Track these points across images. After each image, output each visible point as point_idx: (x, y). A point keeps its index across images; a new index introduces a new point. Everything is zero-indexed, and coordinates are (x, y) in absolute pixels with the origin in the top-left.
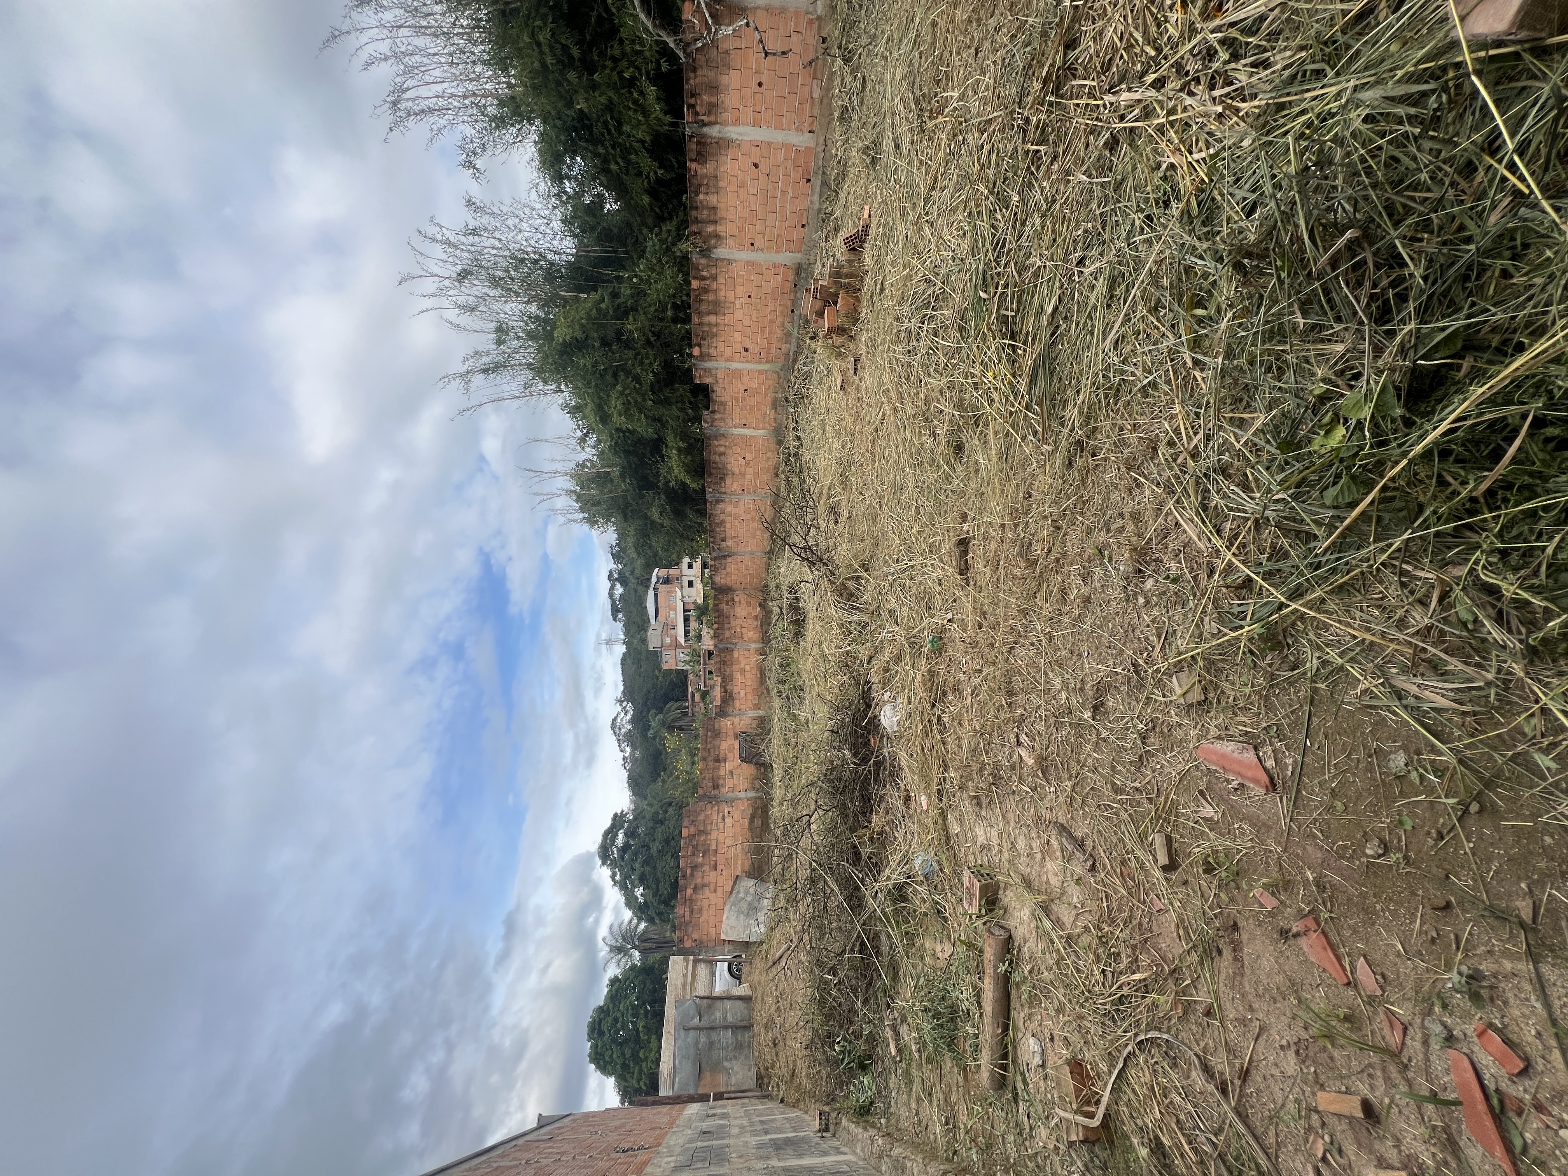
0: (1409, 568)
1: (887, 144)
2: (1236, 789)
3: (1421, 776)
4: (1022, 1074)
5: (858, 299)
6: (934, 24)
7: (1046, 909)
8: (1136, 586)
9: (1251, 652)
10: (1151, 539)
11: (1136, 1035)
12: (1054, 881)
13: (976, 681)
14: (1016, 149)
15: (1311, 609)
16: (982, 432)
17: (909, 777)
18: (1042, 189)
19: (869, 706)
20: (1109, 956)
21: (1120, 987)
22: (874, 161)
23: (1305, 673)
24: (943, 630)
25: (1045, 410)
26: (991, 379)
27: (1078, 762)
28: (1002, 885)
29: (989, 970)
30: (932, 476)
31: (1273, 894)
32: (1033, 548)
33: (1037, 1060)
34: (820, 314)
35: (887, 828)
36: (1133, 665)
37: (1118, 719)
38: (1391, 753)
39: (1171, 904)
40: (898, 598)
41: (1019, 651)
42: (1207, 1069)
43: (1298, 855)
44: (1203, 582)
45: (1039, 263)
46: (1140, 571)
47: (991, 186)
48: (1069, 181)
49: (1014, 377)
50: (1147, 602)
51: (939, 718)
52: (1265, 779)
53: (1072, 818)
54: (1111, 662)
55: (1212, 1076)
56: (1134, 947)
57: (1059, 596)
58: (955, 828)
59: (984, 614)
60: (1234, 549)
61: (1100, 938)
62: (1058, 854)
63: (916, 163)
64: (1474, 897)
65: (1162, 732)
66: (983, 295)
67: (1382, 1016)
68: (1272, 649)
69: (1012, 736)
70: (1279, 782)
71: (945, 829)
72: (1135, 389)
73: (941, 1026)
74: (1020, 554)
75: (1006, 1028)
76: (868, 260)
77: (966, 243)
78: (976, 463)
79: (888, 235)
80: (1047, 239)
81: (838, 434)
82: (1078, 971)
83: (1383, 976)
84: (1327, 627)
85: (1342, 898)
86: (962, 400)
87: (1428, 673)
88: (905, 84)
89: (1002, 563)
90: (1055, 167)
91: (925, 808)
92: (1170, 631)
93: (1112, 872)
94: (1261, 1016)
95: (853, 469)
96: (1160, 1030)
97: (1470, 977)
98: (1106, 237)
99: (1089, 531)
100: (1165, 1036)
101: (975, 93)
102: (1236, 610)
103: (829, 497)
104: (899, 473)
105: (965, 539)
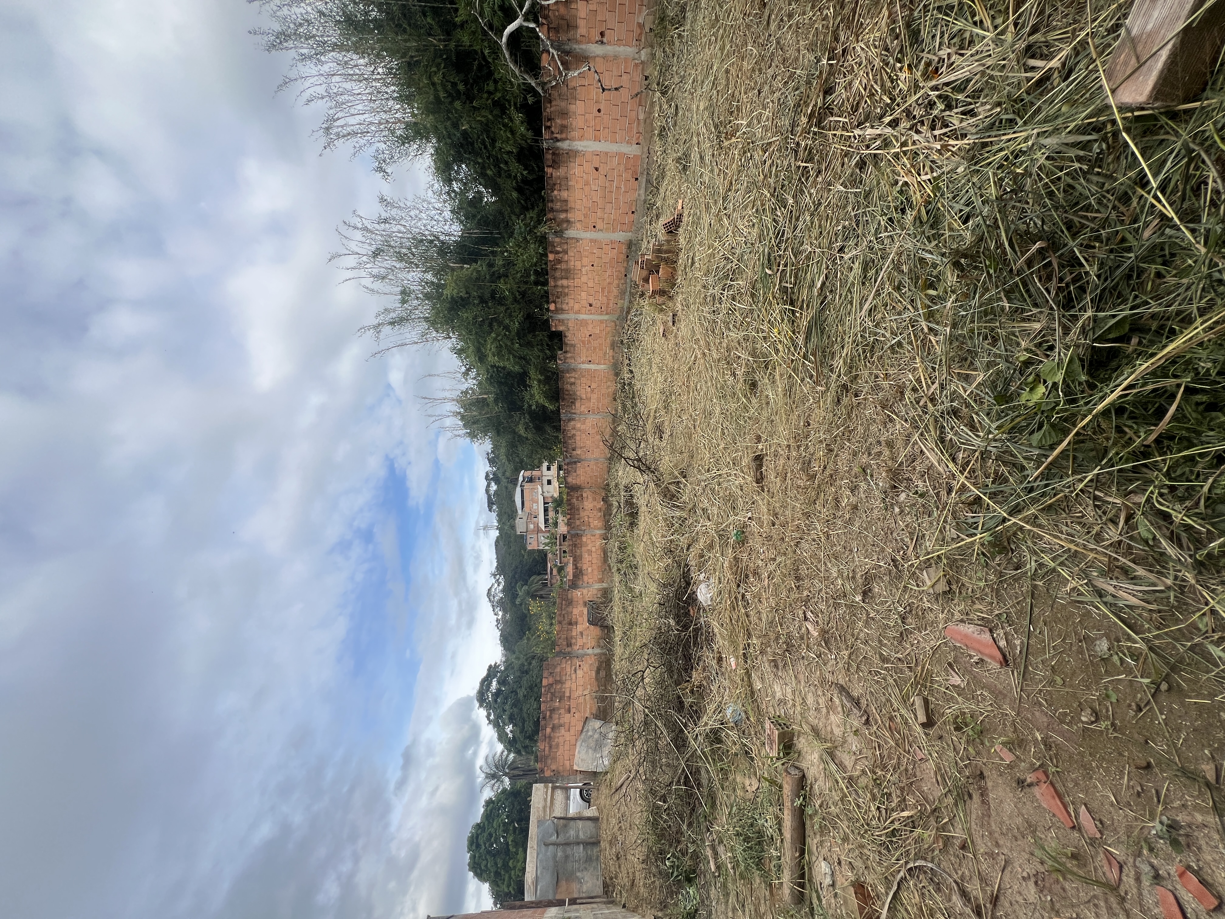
0: (1102, 495)
1: (695, 156)
2: (977, 663)
3: (1121, 659)
4: (817, 891)
5: (674, 269)
6: (727, 71)
7: (831, 754)
8: (893, 498)
9: (983, 554)
10: (902, 463)
11: (907, 863)
12: (838, 732)
13: (771, 567)
14: (790, 165)
15: (1027, 523)
16: (770, 373)
17: (721, 642)
18: (811, 195)
19: (688, 584)
20: (883, 796)
21: (892, 822)
22: (685, 168)
23: (1027, 573)
24: (745, 526)
25: (818, 360)
26: (776, 334)
27: (853, 635)
28: (796, 734)
29: (787, 804)
30: (734, 406)
31: (1010, 750)
32: (813, 465)
33: (828, 881)
34: (646, 280)
35: (705, 683)
36: (893, 560)
37: (883, 603)
38: (1096, 639)
39: (930, 754)
40: (709, 499)
41: (804, 545)
42: (964, 894)
43: (1028, 719)
44: (944, 497)
45: (810, 249)
46: (895, 487)
47: (772, 190)
48: (830, 190)
49: (794, 333)
50: (902, 512)
51: (743, 596)
52: (999, 656)
53: (849, 680)
54: (875, 558)
55: (969, 900)
56: (902, 789)
57: (833, 504)
58: (758, 685)
59: (776, 515)
60: (966, 473)
61: (875, 780)
62: (840, 709)
63: (716, 171)
64: (1169, 760)
65: (917, 614)
66: (769, 272)
67: (1102, 855)
68: (1000, 553)
69: (801, 612)
70: (1010, 658)
71: (750, 685)
72: (886, 347)
73: (750, 848)
74: (802, 469)
75: (802, 853)
76: (682, 241)
77: (755, 232)
78: (767, 396)
79: (696, 223)
80: (815, 232)
81: (661, 370)
82: (859, 807)
83: (1101, 822)
84: (1041, 538)
85: (1065, 756)
86: (754, 349)
87: (1121, 577)
88: (706, 113)
89: (789, 475)
90: (820, 179)
91: (734, 668)
92: (920, 534)
93: (882, 726)
94: (1005, 851)
95: (673, 398)
96: (925, 859)
97: (1169, 826)
98: (860, 232)
99: (855, 454)
100: (930, 865)
101: (759, 122)
102: (971, 521)
103: (655, 418)
104: (708, 402)
105: (760, 455)
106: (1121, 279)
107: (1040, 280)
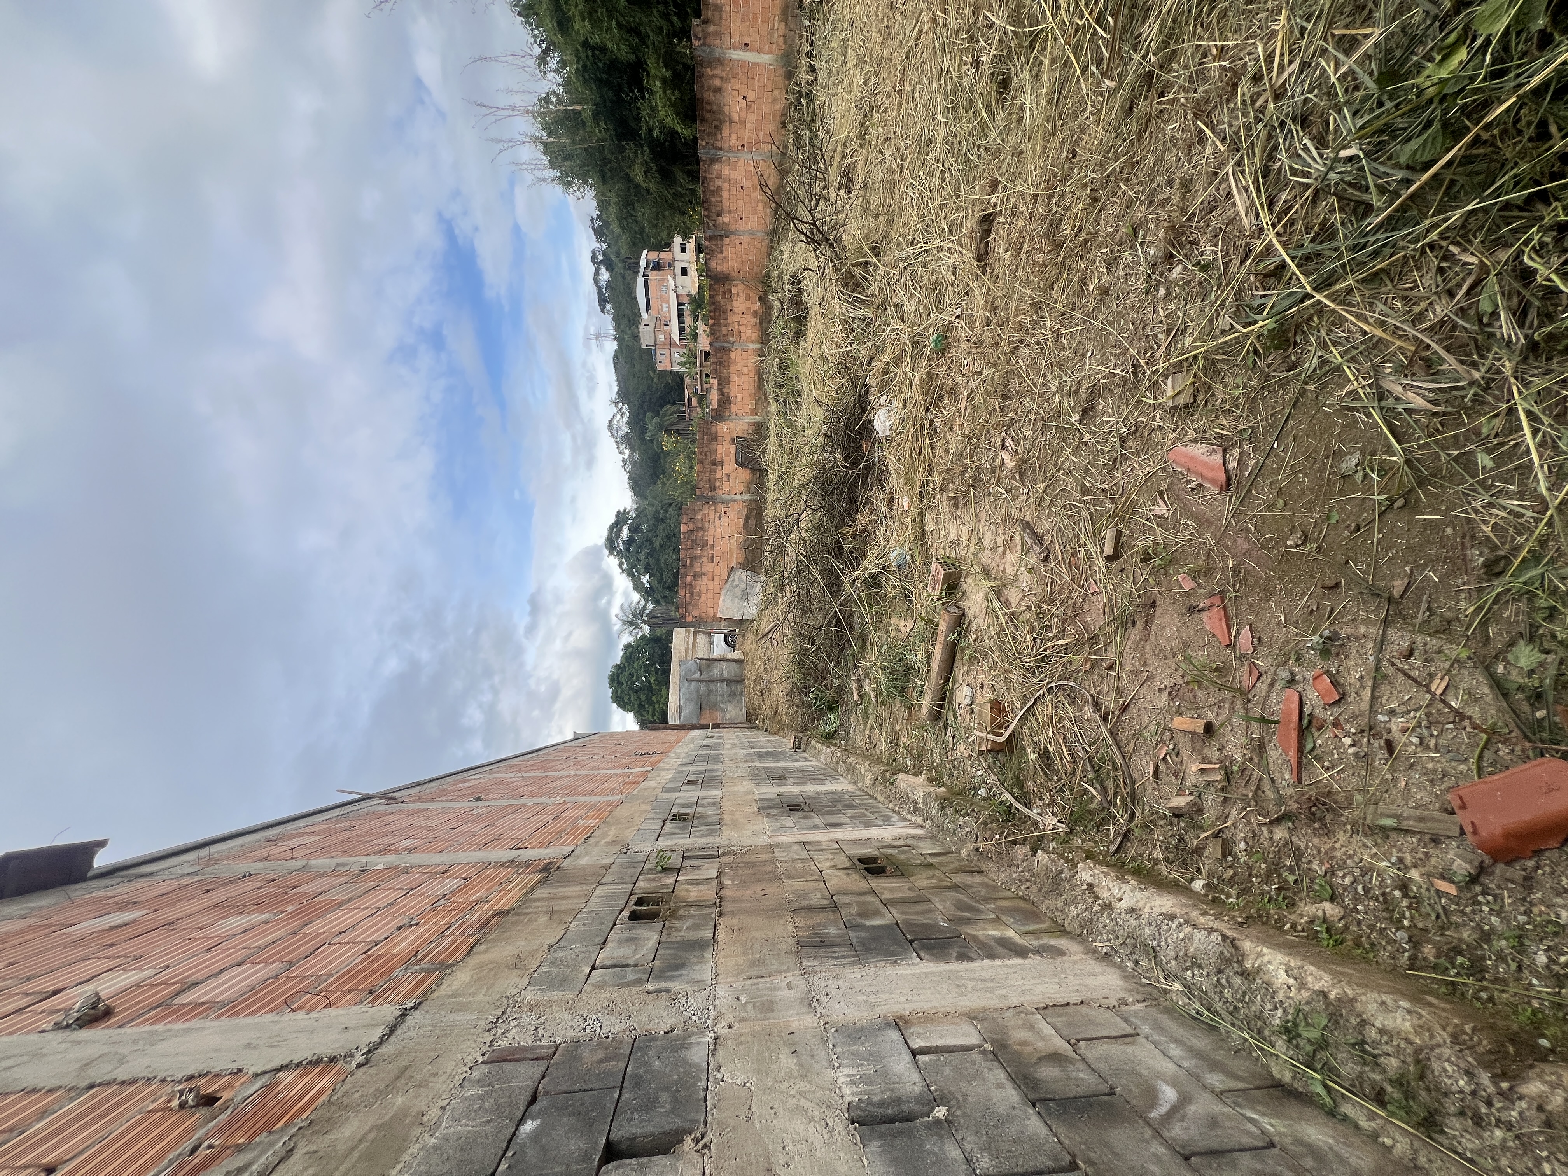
0: (1454, 249)
2: (1193, 489)
3: (1366, 475)
4: (954, 711)
7: (998, 592)
8: (1162, 273)
9: (1256, 352)
10: (1194, 214)
11: (1048, 683)
12: (1010, 570)
13: (973, 384)
15: (1333, 301)
16: (1036, 58)
17: (894, 481)
19: (864, 410)
20: (1042, 628)
21: (1045, 650)
23: (1300, 374)
24: (950, 327)
25: (1120, 24)
27: (1056, 465)
28: (964, 573)
29: (941, 638)
30: (967, 127)
31: (1194, 579)
32: (1063, 226)
33: (968, 701)
35: (870, 527)
36: (1134, 366)
37: (1103, 423)
38: (1348, 454)
39: (1105, 587)
40: (907, 289)
41: (1024, 351)
42: (1097, 705)
43: (1227, 547)
44: (1233, 269)
46: (1172, 256)
50: (1168, 294)
51: (932, 421)
52: (1222, 477)
53: (1038, 517)
54: (1111, 364)
55: (1099, 710)
56: (1064, 621)
57: (1077, 287)
58: (930, 526)
59: (994, 309)
60: (1279, 227)
61: (1038, 614)
62: (1019, 547)
64: (1362, 579)
65: (1142, 436)
67: (1246, 667)
68: (1277, 348)
69: (999, 440)
70: (1234, 481)
71: (922, 527)
73: (896, 679)
74: (1047, 235)
75: (947, 680)
78: (1022, 107)
81: (861, 61)
82: (1014, 639)
83: (1259, 639)
84: (1342, 320)
85: (1251, 580)
87: (1420, 373)
89: (1025, 246)
91: (906, 508)
92: (1182, 327)
93: (1061, 562)
94: (1151, 669)
95: (875, 115)
96: (1068, 680)
97: (1328, 638)
99: (1129, 204)
100: (1071, 684)
102: (1255, 304)
103: (844, 157)
104: (928, 121)
105: (990, 214)
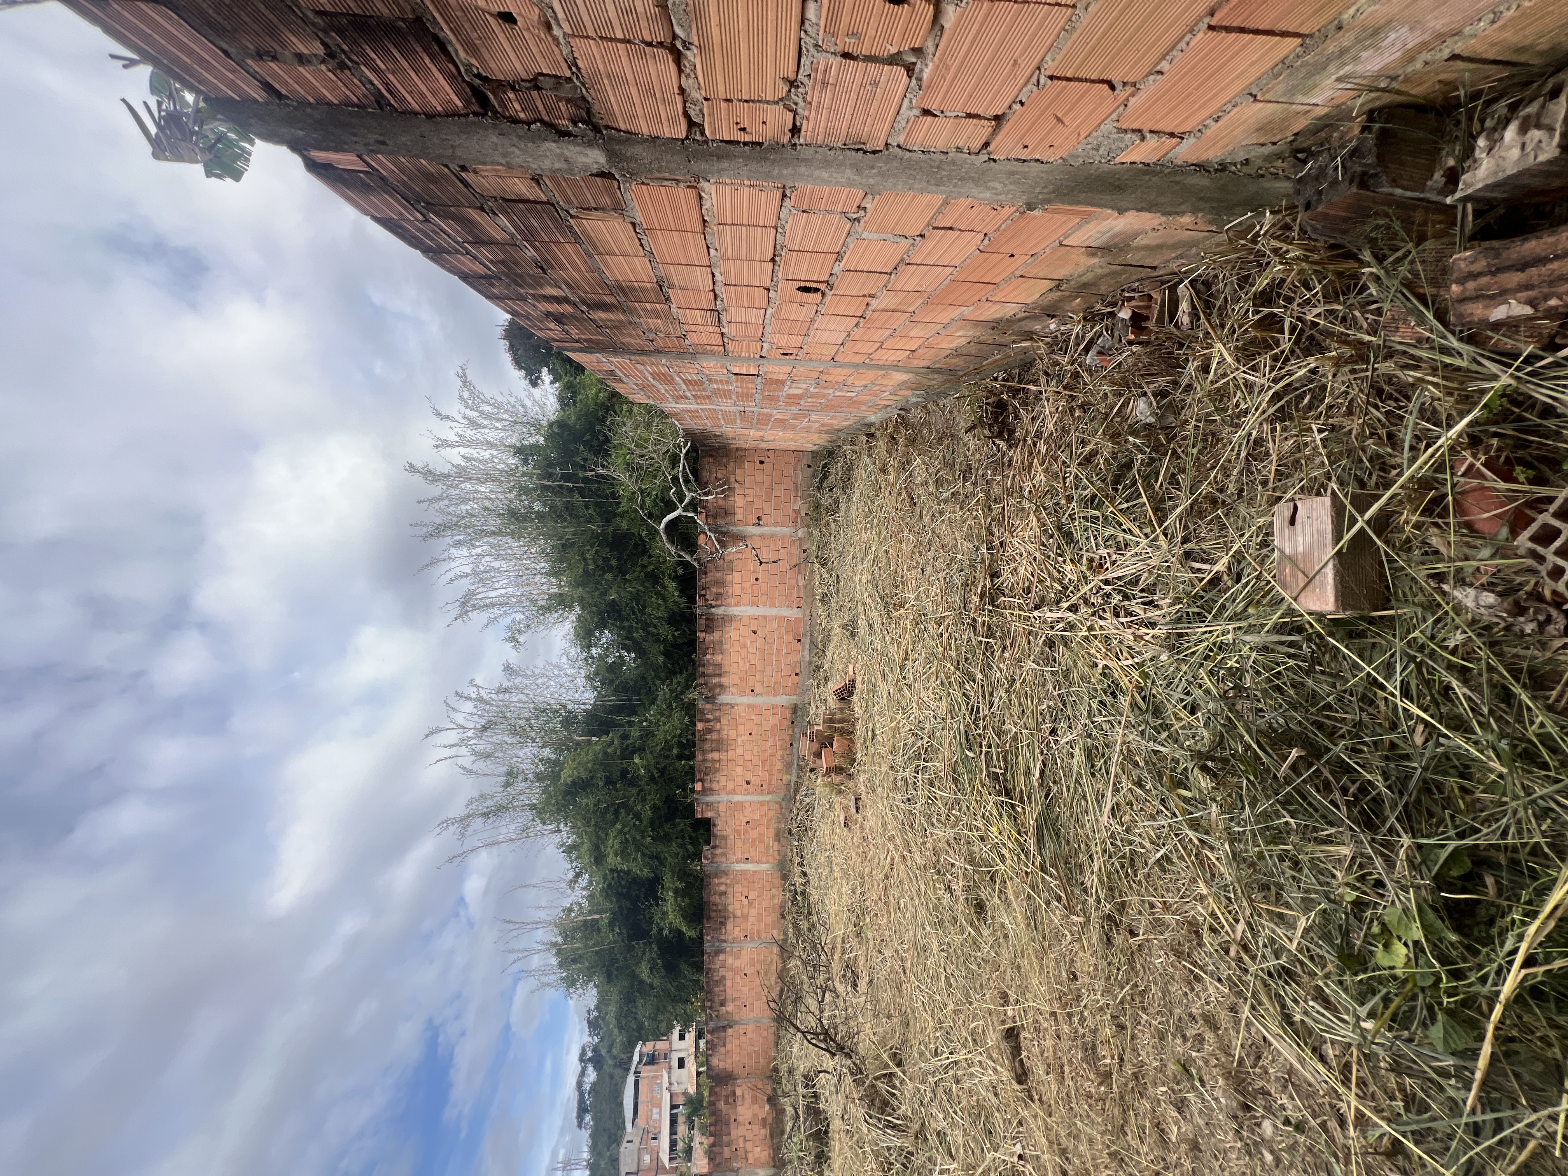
1: (862, 623)
5: (852, 741)
6: (887, 552)
8: (1252, 1131)
10: (1242, 1059)
14: (969, 640)
16: (1000, 891)
18: (1001, 670)
22: (853, 635)
25: (1062, 874)
26: (997, 834)
30: (958, 939)
32: (1100, 1052)
34: (818, 755)
40: (946, 1113)
44: (1338, 1135)
45: (1014, 730)
46: (1248, 1107)
47: (955, 663)
48: (1022, 667)
49: (1019, 834)
50: (1278, 1162)
57: (1155, 1136)
59: (1063, 1152)
60: (1353, 1088)
63: (888, 639)
66: (971, 754)
72: (1151, 862)
74: (1086, 1060)
76: (858, 711)
77: (944, 705)
78: (1003, 925)
79: (873, 690)
80: (1016, 710)
81: (846, 875)
86: (971, 853)
88: (870, 587)
89: (1067, 1069)
90: (1007, 655)
95: (868, 920)
98: (1069, 712)
99: (1161, 1036)
101: (928, 597)
103: (844, 952)
104: (920, 931)
105: (1013, 1029)
106: (1419, 792)
107: (1318, 791)
